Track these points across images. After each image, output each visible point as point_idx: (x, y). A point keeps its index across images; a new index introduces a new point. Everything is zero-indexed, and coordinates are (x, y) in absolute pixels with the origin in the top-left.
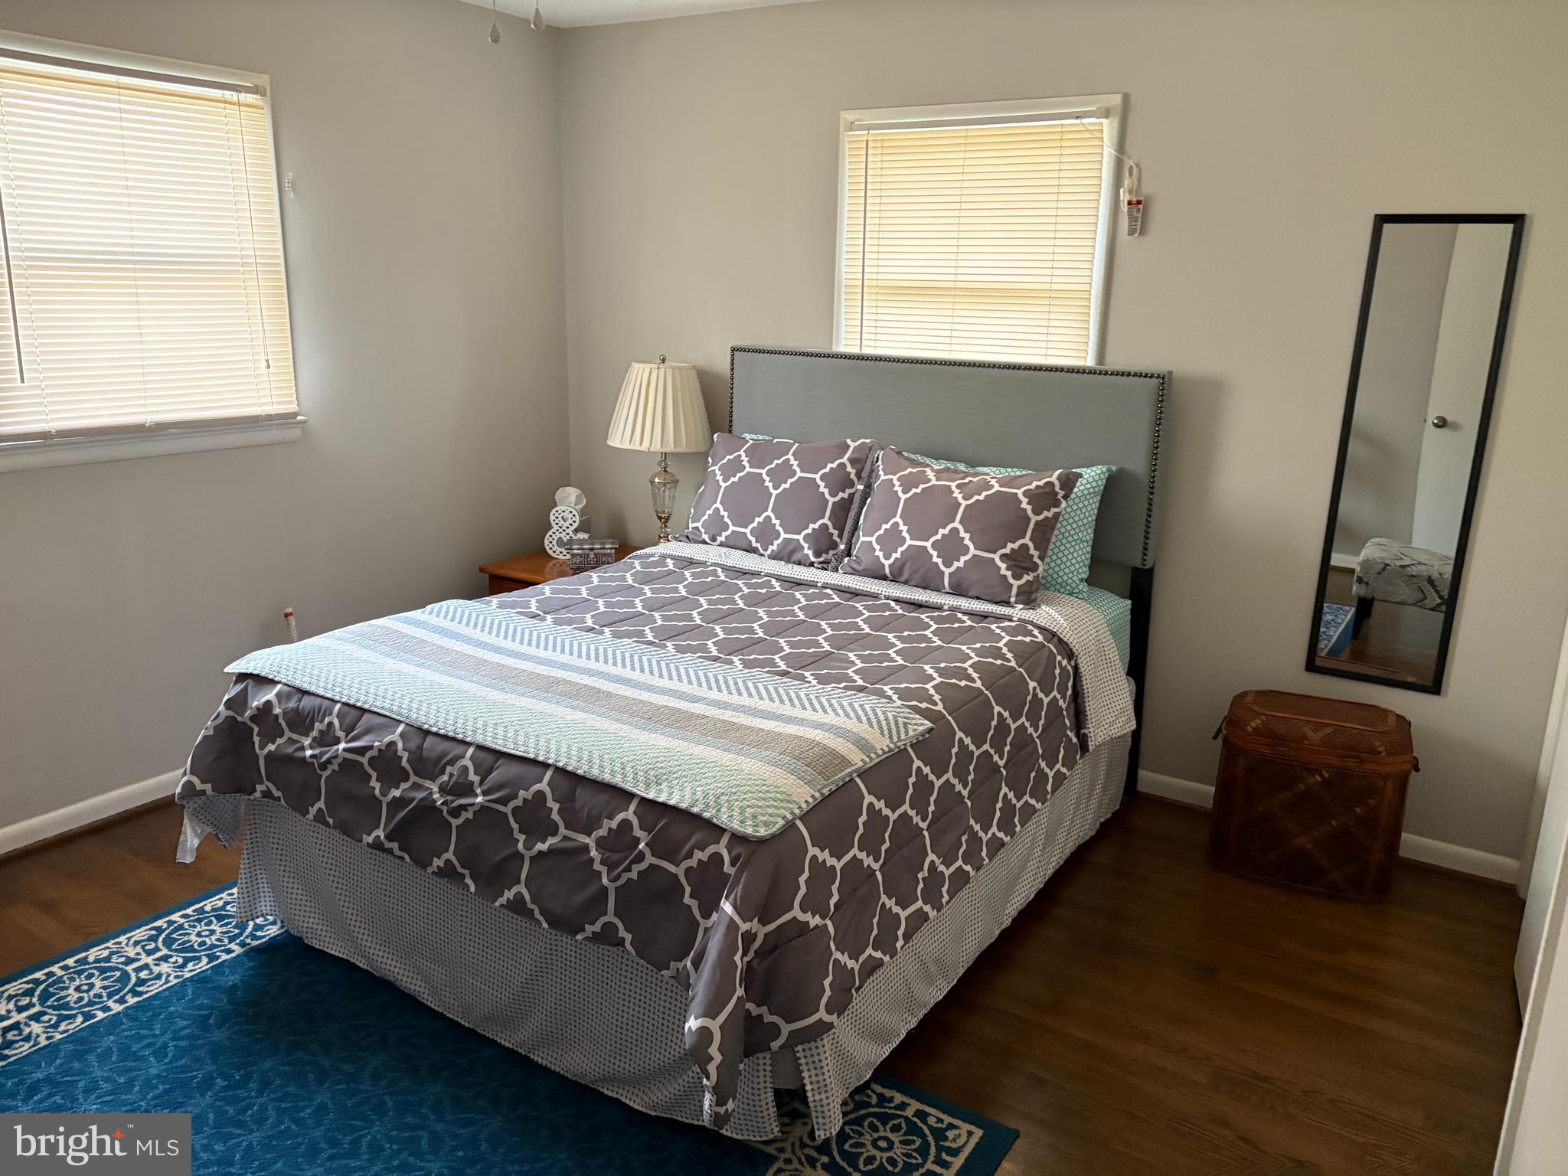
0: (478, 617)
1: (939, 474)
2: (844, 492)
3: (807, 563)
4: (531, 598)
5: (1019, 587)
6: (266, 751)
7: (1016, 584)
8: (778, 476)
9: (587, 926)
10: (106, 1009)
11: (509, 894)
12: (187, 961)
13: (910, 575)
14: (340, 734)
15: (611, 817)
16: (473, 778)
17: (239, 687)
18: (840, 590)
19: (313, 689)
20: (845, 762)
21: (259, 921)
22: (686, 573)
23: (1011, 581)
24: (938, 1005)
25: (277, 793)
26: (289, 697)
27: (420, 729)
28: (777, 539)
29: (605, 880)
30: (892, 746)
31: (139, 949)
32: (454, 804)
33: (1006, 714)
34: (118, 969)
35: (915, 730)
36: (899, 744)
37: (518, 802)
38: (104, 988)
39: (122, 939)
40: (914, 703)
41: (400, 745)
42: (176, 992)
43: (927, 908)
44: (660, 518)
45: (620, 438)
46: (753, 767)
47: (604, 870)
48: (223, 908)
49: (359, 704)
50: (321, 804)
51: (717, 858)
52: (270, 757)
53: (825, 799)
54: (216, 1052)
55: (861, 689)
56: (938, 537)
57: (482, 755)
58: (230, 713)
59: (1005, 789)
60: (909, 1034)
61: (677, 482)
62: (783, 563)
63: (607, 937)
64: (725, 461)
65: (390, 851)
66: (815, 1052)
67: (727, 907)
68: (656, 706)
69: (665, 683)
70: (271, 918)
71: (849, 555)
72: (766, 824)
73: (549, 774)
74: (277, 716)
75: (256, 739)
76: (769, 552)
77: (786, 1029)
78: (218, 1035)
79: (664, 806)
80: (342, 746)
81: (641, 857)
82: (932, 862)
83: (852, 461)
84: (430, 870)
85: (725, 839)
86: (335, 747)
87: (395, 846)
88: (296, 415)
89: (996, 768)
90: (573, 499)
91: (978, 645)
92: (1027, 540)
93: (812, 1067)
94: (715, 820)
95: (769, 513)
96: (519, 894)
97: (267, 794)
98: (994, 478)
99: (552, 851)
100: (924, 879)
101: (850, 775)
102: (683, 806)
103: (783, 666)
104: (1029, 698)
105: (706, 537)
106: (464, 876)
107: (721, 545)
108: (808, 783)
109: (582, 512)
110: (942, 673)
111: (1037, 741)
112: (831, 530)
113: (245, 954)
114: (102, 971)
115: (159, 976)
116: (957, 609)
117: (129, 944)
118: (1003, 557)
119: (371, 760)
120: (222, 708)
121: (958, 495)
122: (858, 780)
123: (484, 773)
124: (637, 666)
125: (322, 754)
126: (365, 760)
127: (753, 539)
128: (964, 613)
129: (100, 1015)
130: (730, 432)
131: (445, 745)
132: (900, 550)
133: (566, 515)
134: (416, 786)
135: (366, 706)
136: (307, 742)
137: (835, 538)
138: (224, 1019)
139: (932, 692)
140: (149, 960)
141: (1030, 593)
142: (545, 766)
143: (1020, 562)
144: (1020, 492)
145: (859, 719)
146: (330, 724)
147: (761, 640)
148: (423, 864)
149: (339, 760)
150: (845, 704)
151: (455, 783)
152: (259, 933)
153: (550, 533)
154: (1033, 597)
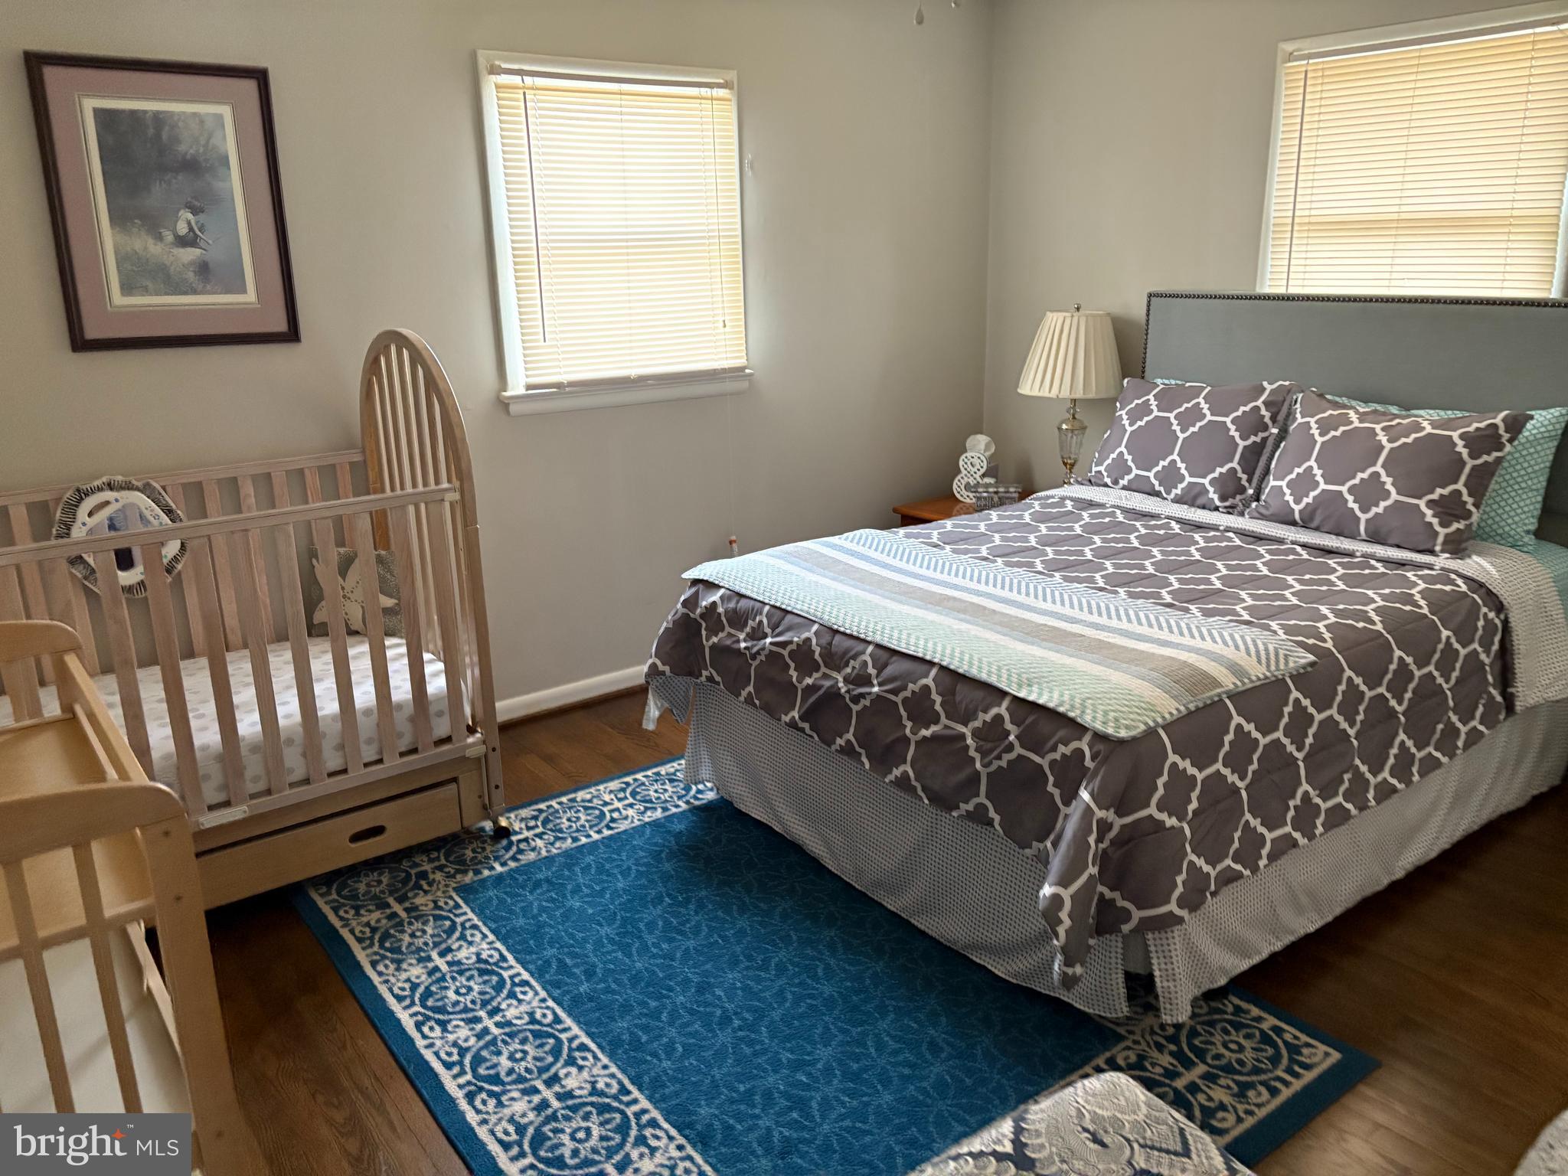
0: (885, 544)
1: (1362, 417)
2: (1256, 435)
3: (1213, 507)
4: (933, 531)
5: (1447, 535)
6: (711, 643)
7: (1442, 532)
8: (1185, 421)
9: (961, 805)
10: (588, 836)
11: (897, 772)
12: (647, 809)
13: (1322, 521)
14: (768, 630)
15: (985, 711)
16: (871, 670)
17: (693, 590)
18: (1242, 533)
19: (748, 593)
20: (1216, 683)
21: (701, 787)
22: (1083, 513)
23: (1438, 528)
24: (1308, 938)
25: (718, 678)
26: (729, 599)
27: (831, 629)
28: (1181, 482)
29: (978, 765)
30: (1268, 674)
31: (612, 796)
32: (855, 693)
33: (1409, 660)
34: (596, 808)
35: (1295, 662)
36: (1276, 673)
37: (907, 694)
38: (587, 821)
39: (601, 787)
40: (1300, 638)
41: (814, 641)
42: (639, 830)
43: (1297, 835)
44: (1065, 464)
45: (1030, 386)
46: (1119, 678)
47: (977, 756)
48: (674, 774)
49: (784, 607)
50: (750, 688)
51: (1079, 753)
52: (713, 647)
53: (1190, 713)
54: (666, 878)
55: (1247, 623)
56: (1356, 481)
57: (880, 652)
58: (685, 611)
59: (1402, 736)
60: (1274, 956)
61: (1084, 428)
62: (1186, 507)
63: (979, 816)
64: (1133, 405)
65: (802, 730)
66: (1164, 942)
67: (1085, 795)
68: (1036, 623)
69: (1048, 606)
70: (709, 785)
71: (1258, 500)
72: (1127, 727)
73: (934, 672)
74: (719, 614)
75: (704, 633)
76: (1172, 496)
77: (1137, 915)
78: (667, 866)
79: (1034, 705)
80: (769, 640)
81: (1010, 748)
82: (1306, 793)
83: (1266, 403)
84: (833, 747)
85: (1087, 737)
86: (763, 642)
87: (806, 726)
88: (744, 368)
89: (1393, 713)
90: (982, 447)
91: (1387, 591)
92: (1460, 486)
93: (1161, 955)
94: (1079, 720)
95: (1175, 457)
96: (905, 774)
97: (710, 679)
98: (1427, 421)
99: (935, 738)
100: (1295, 807)
101: (1219, 695)
102: (1051, 705)
103: (1168, 599)
104: (1441, 646)
105: (1108, 481)
106: (860, 754)
107: (1124, 488)
108: (1174, 697)
109: (990, 460)
110: (1338, 613)
111: (1448, 693)
112: (1240, 474)
113: (690, 810)
114: (586, 808)
115: (626, 818)
116: (1373, 557)
117: (606, 791)
118: (1431, 504)
119: (791, 653)
120: (679, 606)
121: (1383, 438)
122: (1228, 702)
123: (881, 668)
124: (1023, 590)
125: (753, 646)
126: (785, 653)
127: (1156, 483)
128: (1378, 561)
129: (584, 840)
130: (1143, 378)
131: (850, 643)
132: (1313, 494)
133: (976, 461)
134: (825, 676)
135: (789, 609)
136: (742, 636)
137: (1244, 482)
138: (672, 855)
139: (1323, 630)
140: (619, 805)
141: (1460, 542)
142: (931, 663)
143: (1449, 509)
144: (1455, 435)
145: (1237, 648)
146: (761, 622)
147: (1151, 575)
148: (829, 743)
149: (766, 652)
150: (1225, 634)
151: (857, 674)
152: (700, 796)
153: (959, 477)
154: (1464, 545)
